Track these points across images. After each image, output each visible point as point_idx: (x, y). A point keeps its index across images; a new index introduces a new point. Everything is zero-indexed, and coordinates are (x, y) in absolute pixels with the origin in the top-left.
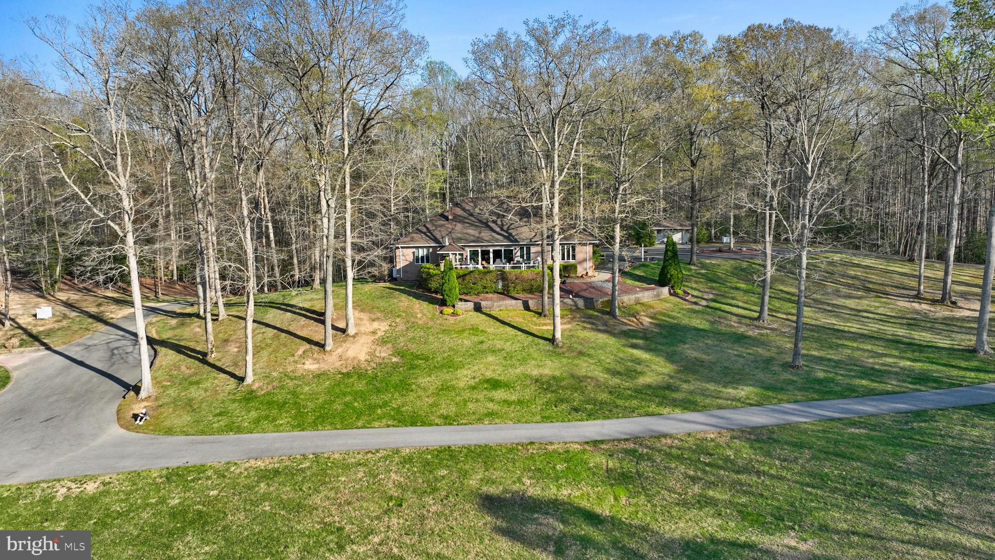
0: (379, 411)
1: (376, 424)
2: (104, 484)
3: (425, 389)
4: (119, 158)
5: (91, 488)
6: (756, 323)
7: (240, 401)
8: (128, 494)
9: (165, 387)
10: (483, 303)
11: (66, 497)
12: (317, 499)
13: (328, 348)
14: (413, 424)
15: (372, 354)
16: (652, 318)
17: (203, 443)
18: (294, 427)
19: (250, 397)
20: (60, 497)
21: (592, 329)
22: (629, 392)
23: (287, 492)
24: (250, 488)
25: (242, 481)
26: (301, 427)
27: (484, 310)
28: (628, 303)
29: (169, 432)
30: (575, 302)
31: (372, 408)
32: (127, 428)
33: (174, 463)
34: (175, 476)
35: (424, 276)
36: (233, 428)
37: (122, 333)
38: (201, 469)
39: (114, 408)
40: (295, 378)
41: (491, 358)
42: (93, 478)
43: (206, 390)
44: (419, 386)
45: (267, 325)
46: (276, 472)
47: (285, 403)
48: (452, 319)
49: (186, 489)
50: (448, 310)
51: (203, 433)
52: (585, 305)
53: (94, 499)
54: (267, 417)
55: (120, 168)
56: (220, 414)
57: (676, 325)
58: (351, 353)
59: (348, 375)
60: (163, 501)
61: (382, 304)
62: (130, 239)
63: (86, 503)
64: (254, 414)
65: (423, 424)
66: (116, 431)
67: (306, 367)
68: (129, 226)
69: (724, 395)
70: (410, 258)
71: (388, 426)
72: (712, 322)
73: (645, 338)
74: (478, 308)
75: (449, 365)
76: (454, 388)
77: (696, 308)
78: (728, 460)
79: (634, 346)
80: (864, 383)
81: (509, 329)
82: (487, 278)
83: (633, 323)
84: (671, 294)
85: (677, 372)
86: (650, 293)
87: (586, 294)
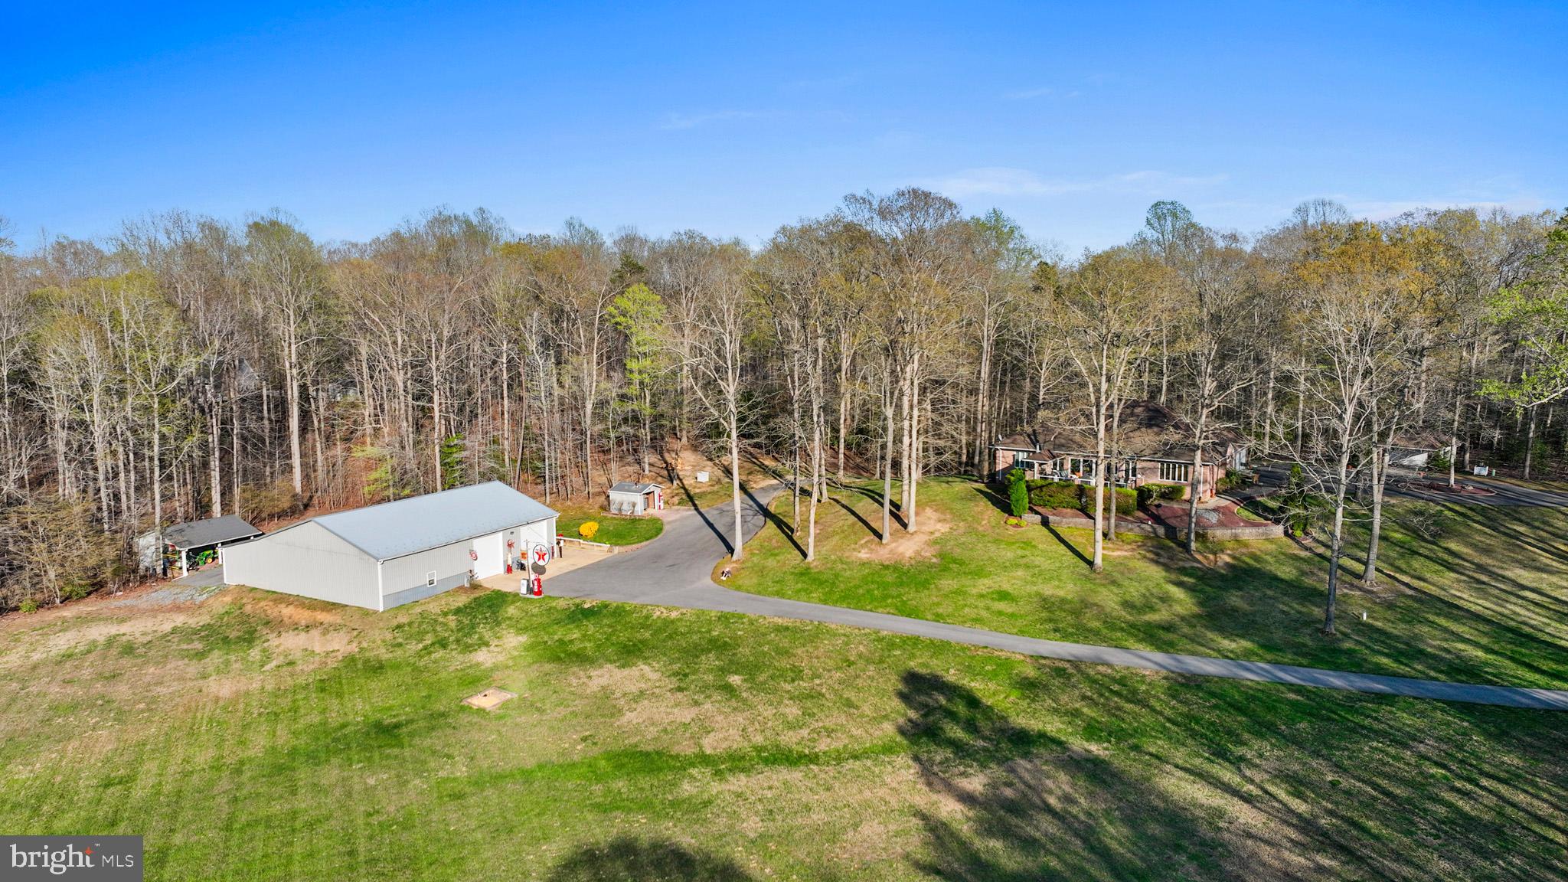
0: (889, 601)
1: (880, 610)
2: (682, 614)
3: (939, 590)
4: (730, 371)
5: (674, 615)
6: (1356, 582)
7: (796, 574)
8: (692, 623)
9: (753, 554)
10: (1051, 518)
11: (659, 617)
12: (799, 651)
13: (884, 541)
14: (909, 616)
15: (917, 553)
16: (1234, 558)
17: (753, 599)
18: (820, 600)
19: (804, 573)
20: (655, 617)
21: (1152, 560)
22: (1123, 625)
23: (785, 643)
24: (764, 635)
25: (762, 630)
26: (825, 602)
27: (1051, 525)
28: (1220, 538)
29: (739, 588)
30: (1154, 529)
31: (885, 597)
32: (715, 581)
33: (726, 609)
34: (724, 618)
35: (1006, 482)
36: (780, 594)
37: (751, 503)
38: (741, 617)
39: (714, 564)
40: (846, 563)
41: (1020, 573)
42: (677, 609)
43: (778, 562)
44: (936, 586)
45: (853, 513)
46: (787, 628)
47: (826, 581)
48: (1012, 531)
49: (726, 627)
50: (1013, 521)
51: (759, 593)
52: (1166, 534)
53: (672, 622)
54: (805, 590)
55: (730, 379)
56: (777, 582)
57: (1258, 570)
58: (901, 549)
59: (887, 567)
60: (709, 631)
61: (958, 506)
62: (734, 435)
63: (668, 623)
64: (799, 586)
65: (917, 617)
66: (708, 581)
67: (860, 555)
68: (734, 425)
69: (1212, 645)
70: (1010, 461)
71: (889, 613)
72: (1303, 573)
73: (1200, 578)
74: (1045, 522)
75: (979, 573)
76: (965, 593)
77: (1304, 554)
78: (1135, 692)
79: (1179, 584)
80: (1384, 660)
81: (1062, 547)
82: (1066, 491)
83: (1204, 559)
84: (1286, 533)
85: (1195, 616)
86: (1254, 530)
87: (1173, 522)
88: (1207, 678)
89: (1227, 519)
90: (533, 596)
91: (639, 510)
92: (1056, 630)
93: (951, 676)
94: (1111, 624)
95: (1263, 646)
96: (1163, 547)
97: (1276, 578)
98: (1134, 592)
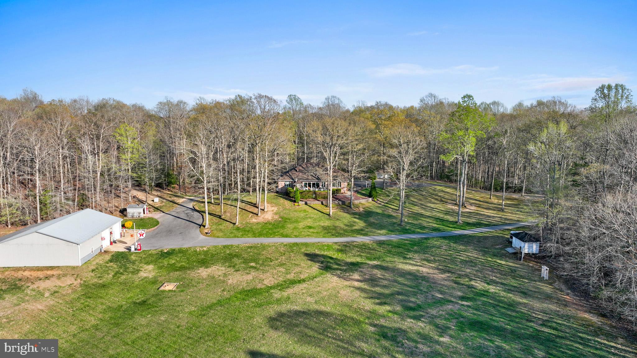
0: (277, 233)
1: (276, 237)
2: (208, 248)
3: (289, 228)
5: (205, 249)
6: (397, 211)
7: (236, 230)
8: (215, 250)
9: (211, 225)
10: (308, 202)
11: (200, 251)
12: (263, 253)
13: (259, 215)
14: (286, 237)
15: (273, 217)
16: (363, 208)
17: (229, 240)
18: (253, 237)
19: (238, 229)
20: (198, 251)
21: (343, 212)
22: (349, 231)
24: (246, 250)
25: (243, 248)
26: (255, 237)
27: (308, 204)
28: (357, 203)
29: (218, 237)
30: (338, 202)
31: (274, 233)
32: (205, 236)
33: (224, 244)
34: (225, 247)
35: (288, 192)
36: (236, 237)
38: (232, 246)
39: (198, 231)
40: (251, 224)
41: (309, 220)
42: (204, 247)
43: (225, 226)
46: (252, 247)
47: (249, 231)
48: (297, 207)
49: (230, 250)
50: (296, 204)
51: (228, 237)
52: (342, 204)
53: (207, 251)
54: (245, 234)
56: (231, 233)
57: (371, 211)
58: (266, 217)
59: (266, 223)
60: (225, 252)
61: (275, 201)
62: (205, 182)
64: (241, 233)
65: (289, 237)
66: (203, 236)
67: (253, 221)
68: (205, 178)
69: (376, 232)
70: (283, 185)
71: (280, 237)
72: (383, 211)
73: (359, 215)
74: (306, 204)
75: (297, 221)
76: (298, 228)
77: (380, 205)
78: (369, 247)
79: (355, 218)
80: (418, 230)
81: (316, 211)
82: (310, 193)
83: (356, 210)
84: (372, 200)
85: (366, 226)
86: (365, 200)
87: (343, 200)
88: (384, 241)
89: (357, 199)
90: (137, 251)
91: (142, 215)
92: (333, 235)
93: (317, 252)
94: (345, 231)
95: (389, 231)
96: (343, 208)
97: (377, 213)
98: (346, 222)
